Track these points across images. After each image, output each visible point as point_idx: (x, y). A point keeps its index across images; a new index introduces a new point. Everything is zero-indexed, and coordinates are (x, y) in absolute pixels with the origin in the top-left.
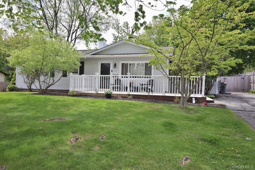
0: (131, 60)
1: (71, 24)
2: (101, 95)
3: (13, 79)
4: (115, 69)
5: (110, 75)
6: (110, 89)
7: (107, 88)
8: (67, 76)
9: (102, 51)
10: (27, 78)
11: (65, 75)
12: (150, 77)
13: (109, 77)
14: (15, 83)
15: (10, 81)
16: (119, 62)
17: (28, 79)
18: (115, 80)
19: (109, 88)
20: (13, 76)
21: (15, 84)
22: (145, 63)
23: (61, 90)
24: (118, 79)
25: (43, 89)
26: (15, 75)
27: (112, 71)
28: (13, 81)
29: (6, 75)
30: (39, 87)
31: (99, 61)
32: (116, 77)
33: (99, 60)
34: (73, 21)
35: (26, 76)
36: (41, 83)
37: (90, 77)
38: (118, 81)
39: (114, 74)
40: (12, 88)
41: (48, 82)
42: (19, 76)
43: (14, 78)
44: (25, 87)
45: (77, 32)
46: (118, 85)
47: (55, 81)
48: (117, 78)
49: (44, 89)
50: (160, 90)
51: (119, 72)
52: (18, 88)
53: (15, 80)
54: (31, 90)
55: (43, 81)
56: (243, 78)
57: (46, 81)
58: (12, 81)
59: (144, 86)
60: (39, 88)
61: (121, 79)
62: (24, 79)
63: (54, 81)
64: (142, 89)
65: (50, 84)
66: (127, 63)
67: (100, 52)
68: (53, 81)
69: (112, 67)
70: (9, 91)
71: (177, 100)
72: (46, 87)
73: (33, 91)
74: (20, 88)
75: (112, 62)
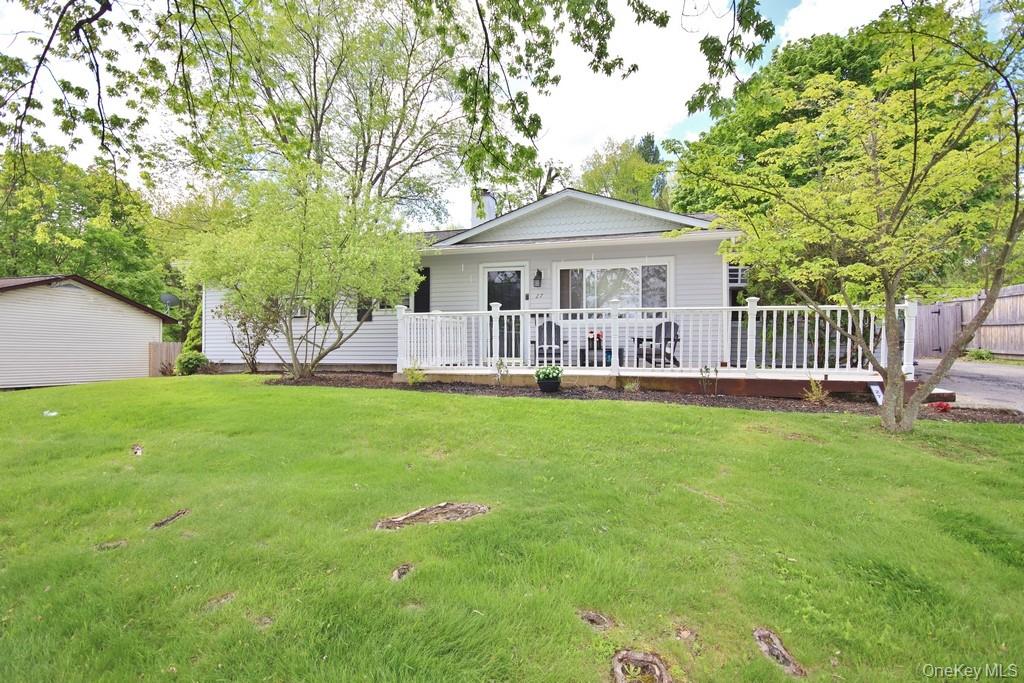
0: (595, 259)
1: (361, 159)
2: (516, 382)
3: (191, 333)
4: (538, 291)
5: (519, 308)
6: (522, 357)
7: (510, 355)
8: (374, 319)
9: (490, 231)
10: (243, 328)
11: (364, 315)
12: (659, 315)
13: (517, 317)
14: (201, 346)
15: (184, 339)
16: (551, 266)
17: (245, 331)
18: (541, 329)
19: (517, 355)
20: (194, 323)
21: (199, 348)
22: (643, 267)
23: (354, 365)
24: (549, 324)
25: (301, 362)
26: (200, 319)
27: (527, 298)
28: (193, 340)
29: (166, 320)
30: (291, 357)
31: (481, 266)
32: (541, 315)
33: (481, 263)
34: (367, 149)
35: (238, 321)
36: (296, 343)
37: (454, 317)
38: (550, 331)
39: (532, 306)
40: (192, 364)
41: (319, 342)
42: (214, 321)
43: (196, 328)
44: (236, 356)
45: (383, 180)
46: (549, 343)
47: (344, 336)
48: (545, 319)
49: (307, 365)
51: (550, 297)
52: (212, 363)
53: (200, 335)
54: (254, 368)
55: (299, 336)
56: (939, 312)
57: (310, 337)
58: (188, 339)
59: (645, 345)
60: (291, 362)
61: (562, 323)
62: (232, 332)
63: (341, 334)
64: (640, 355)
65: (327, 346)
66: (581, 267)
67: (484, 233)
68: (337, 336)
69: (525, 286)
70: (183, 374)
71: (816, 395)
72: (315, 358)
73: (260, 369)
74: (216, 362)
75: (527, 267)
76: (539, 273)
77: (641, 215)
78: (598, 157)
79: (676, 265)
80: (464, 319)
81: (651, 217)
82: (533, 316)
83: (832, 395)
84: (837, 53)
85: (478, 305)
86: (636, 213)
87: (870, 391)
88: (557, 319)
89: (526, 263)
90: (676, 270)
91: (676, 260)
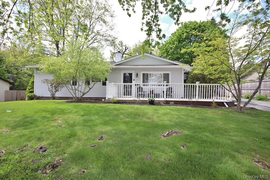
0: (152, 71)
4: (137, 79)
5: (132, 83)
7: (129, 95)
8: (90, 85)
10: (52, 86)
13: (131, 85)
14: (33, 91)
16: (140, 72)
18: (138, 88)
19: (131, 95)
20: (29, 84)
22: (163, 74)
25: (77, 97)
27: (134, 80)
28: (30, 89)
29: (11, 84)
32: (138, 85)
33: (122, 70)
35: (50, 84)
38: (140, 89)
39: (135, 82)
40: (32, 97)
43: (31, 86)
44: (49, 95)
48: (139, 86)
49: (79, 97)
50: (178, 96)
51: (140, 80)
53: (33, 88)
60: (75, 96)
61: (143, 87)
65: (85, 92)
66: (148, 73)
67: (123, 63)
69: (134, 77)
70: (28, 100)
71: (214, 105)
72: (81, 95)
73: (55, 98)
74: (40, 96)
75: (134, 72)
76: (137, 74)
77: (163, 60)
78: (136, 45)
79: (172, 73)
80: (117, 85)
81: (166, 61)
82: (136, 85)
83: (218, 105)
84: (197, 26)
85: (121, 82)
86: (162, 60)
87: (224, 104)
88: (141, 86)
89: (134, 71)
90: (172, 74)
91: (172, 72)
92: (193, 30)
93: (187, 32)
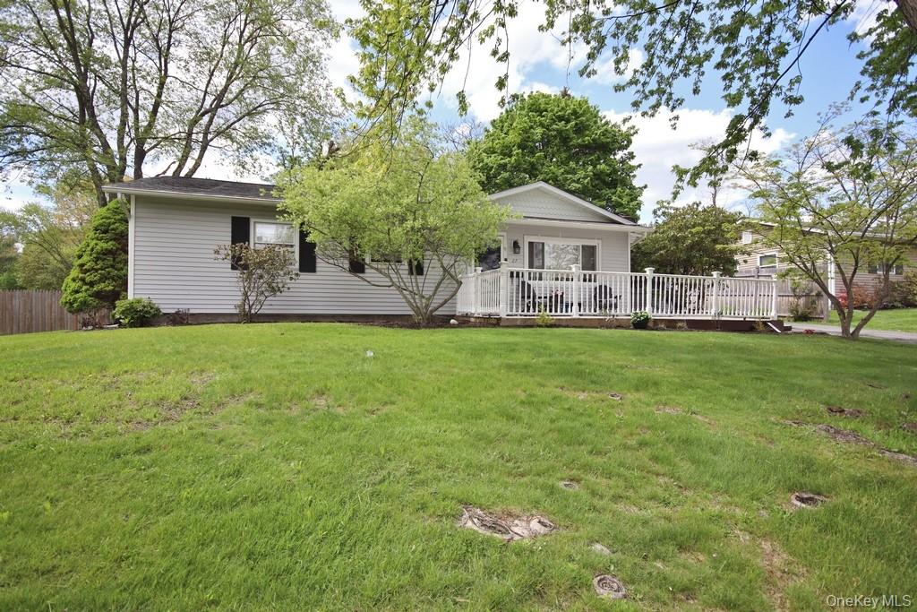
4: (514, 257)
16: (523, 238)
22: (582, 246)
51: (523, 263)
66: (543, 241)
69: (504, 252)
76: (514, 243)
79: (602, 246)
89: (504, 234)
90: (602, 250)
91: (601, 242)
92: (560, 121)
93: (542, 125)
